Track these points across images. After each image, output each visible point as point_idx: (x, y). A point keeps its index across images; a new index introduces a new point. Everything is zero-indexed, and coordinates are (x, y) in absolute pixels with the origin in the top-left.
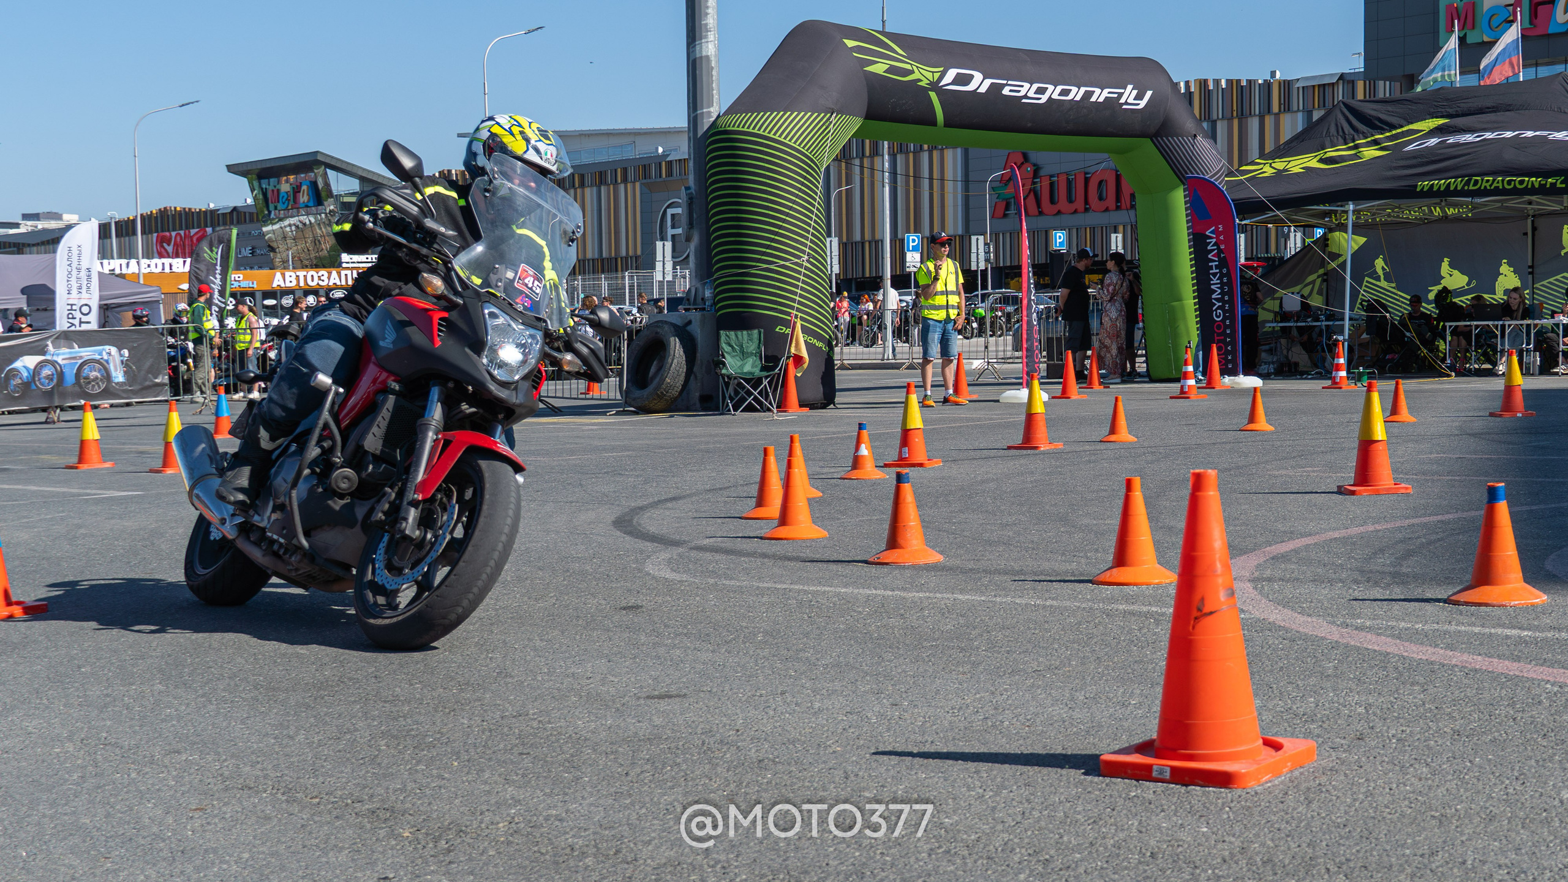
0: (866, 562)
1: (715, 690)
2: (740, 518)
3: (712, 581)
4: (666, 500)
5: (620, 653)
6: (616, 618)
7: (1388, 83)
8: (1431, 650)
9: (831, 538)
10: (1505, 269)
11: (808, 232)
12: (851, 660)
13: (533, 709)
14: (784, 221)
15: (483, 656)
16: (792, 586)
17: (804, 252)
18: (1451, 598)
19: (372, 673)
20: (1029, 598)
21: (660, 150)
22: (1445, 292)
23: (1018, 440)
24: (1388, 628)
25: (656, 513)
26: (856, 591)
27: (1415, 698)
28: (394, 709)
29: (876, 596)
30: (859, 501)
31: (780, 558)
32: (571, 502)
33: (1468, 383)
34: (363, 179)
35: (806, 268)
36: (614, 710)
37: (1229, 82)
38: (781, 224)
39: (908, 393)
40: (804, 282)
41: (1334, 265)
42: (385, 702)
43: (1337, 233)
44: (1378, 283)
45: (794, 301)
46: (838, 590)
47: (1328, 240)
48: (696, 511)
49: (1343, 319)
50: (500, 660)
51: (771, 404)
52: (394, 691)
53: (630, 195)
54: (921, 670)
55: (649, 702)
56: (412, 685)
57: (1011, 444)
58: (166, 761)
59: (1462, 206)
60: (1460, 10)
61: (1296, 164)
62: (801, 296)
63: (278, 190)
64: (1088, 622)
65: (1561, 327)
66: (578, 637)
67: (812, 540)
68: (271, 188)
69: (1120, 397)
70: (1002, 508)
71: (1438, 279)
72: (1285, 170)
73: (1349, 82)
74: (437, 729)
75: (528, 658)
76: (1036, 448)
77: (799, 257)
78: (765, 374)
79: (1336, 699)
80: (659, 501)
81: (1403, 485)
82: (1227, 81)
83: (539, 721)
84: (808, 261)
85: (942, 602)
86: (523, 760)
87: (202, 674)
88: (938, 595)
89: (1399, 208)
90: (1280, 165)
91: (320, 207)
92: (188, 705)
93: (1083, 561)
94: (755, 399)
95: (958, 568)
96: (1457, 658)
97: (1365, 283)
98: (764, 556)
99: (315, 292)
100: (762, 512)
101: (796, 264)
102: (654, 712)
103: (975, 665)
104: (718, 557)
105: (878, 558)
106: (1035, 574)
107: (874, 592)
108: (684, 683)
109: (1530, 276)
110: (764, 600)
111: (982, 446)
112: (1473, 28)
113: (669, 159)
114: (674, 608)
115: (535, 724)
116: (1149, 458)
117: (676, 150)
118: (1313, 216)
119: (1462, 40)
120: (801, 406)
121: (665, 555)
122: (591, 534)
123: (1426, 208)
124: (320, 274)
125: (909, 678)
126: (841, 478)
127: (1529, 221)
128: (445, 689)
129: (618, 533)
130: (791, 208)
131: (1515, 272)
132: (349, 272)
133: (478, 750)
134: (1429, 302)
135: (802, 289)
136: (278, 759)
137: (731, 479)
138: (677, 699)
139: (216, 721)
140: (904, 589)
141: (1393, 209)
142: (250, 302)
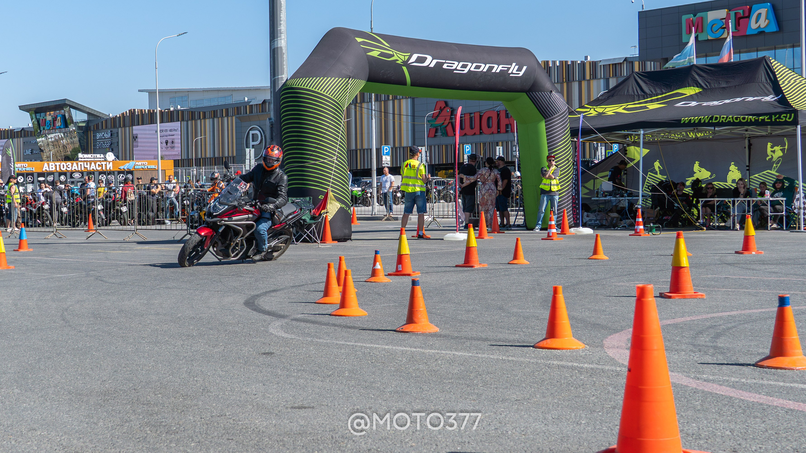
0: (395, 331)
1: (330, 405)
2: (315, 303)
3: (309, 339)
4: (270, 292)
5: (269, 380)
6: (261, 359)
7: (652, 63)
8: (758, 396)
9: (369, 316)
10: (733, 167)
11: (337, 144)
12: (404, 390)
13: (228, 412)
14: (323, 137)
15: (191, 379)
16: (356, 344)
17: (335, 155)
18: (759, 364)
19: (132, 387)
20: (497, 355)
21: (246, 99)
22: (697, 181)
23: (462, 262)
24: (724, 381)
25: (266, 299)
26: (394, 348)
27: (760, 426)
28: (150, 409)
29: (407, 351)
30: (379, 294)
31: (345, 327)
32: (218, 291)
33: (715, 234)
34: (89, 114)
35: (336, 164)
36: (274, 415)
37: (561, 62)
38: (321, 139)
39: (401, 234)
40: (335, 171)
41: (632, 164)
42: (143, 404)
43: (633, 147)
44: (656, 176)
45: (329, 182)
46: (384, 347)
47: (627, 151)
48: (289, 298)
49: (638, 196)
50: (201, 382)
51: (316, 238)
52: (147, 398)
53: (230, 123)
54: (447, 397)
55: (294, 410)
56: (156, 395)
57: (457, 264)
58: (30, 434)
59: (706, 132)
60: (694, 22)
61: (610, 110)
62: (333, 179)
63: (45, 119)
64: (538, 371)
65: (769, 203)
66: (242, 370)
67: (359, 317)
68: (41, 118)
69: (520, 239)
70: (463, 301)
71: (692, 173)
72: (603, 113)
73: (630, 62)
74: (177, 422)
75: (217, 381)
76: (472, 267)
77: (332, 157)
78: (313, 221)
79: (709, 425)
80: (266, 292)
81: (700, 293)
82: (560, 61)
83: (233, 420)
84: (337, 160)
85: (447, 356)
86: (230, 443)
87: (39, 384)
88: (443, 352)
89: (669, 133)
90: (600, 109)
91: (66, 129)
92: (34, 402)
93: (521, 333)
94: (308, 236)
95: (449, 336)
96: (777, 402)
97: (648, 176)
98: (334, 325)
99: (64, 174)
100: (327, 300)
101: (330, 161)
102: (298, 417)
103: (479, 395)
104: (308, 325)
105: (402, 329)
106: (496, 341)
107: (405, 348)
108: (311, 400)
109: (748, 172)
110: (343, 351)
111: (440, 265)
112: (702, 32)
113: (251, 104)
114: (293, 354)
115: (231, 421)
116: (540, 274)
117: (254, 99)
118: (618, 137)
119: (696, 38)
120: (333, 240)
121: (278, 323)
122: (234, 310)
123: (684, 133)
124: (67, 164)
125: (442, 402)
126: (365, 281)
127: (747, 141)
128: (175, 398)
129: (249, 310)
130: (327, 130)
131: (738, 170)
132: (82, 163)
133: (203, 436)
134: (688, 187)
135: (334, 175)
136: (91, 436)
137: (304, 280)
138: (310, 410)
139: (52, 412)
140: (422, 348)
141: (664, 134)
142: (31, 178)
